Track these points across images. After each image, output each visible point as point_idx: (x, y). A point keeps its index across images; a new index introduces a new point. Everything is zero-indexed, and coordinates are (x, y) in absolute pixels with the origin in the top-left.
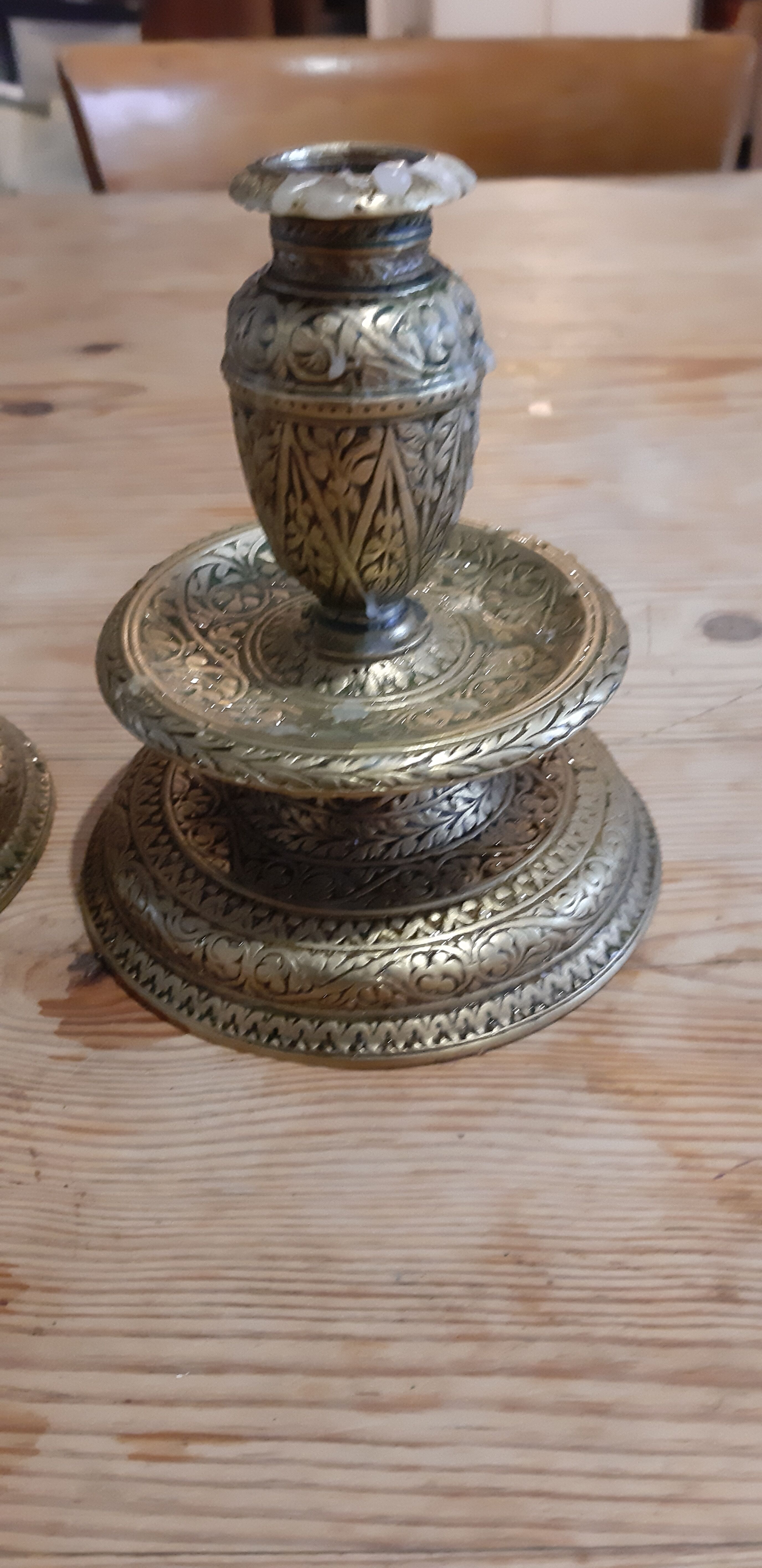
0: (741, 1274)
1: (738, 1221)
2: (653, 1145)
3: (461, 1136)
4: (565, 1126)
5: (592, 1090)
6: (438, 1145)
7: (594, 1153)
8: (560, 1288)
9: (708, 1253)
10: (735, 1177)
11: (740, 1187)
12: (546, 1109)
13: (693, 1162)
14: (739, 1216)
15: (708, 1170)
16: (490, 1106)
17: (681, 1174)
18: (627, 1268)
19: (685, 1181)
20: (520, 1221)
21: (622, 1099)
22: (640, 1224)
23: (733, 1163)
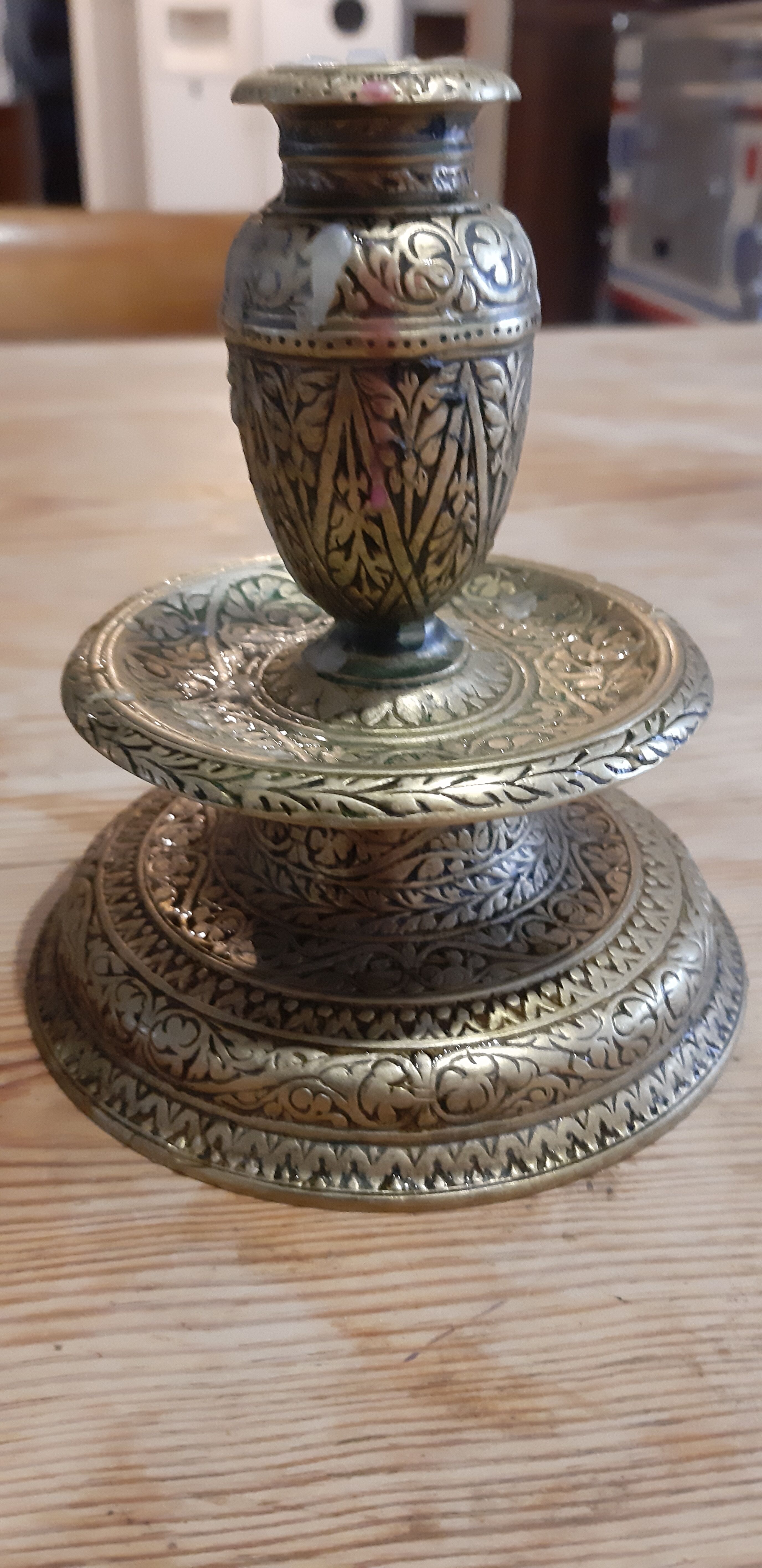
0: (442, 1494)
1: (440, 1418)
2: (324, 1326)
3: (58, 1348)
4: (203, 1315)
5: (242, 1261)
6: (25, 1363)
7: (244, 1347)
8: (186, 1552)
9: (393, 1470)
10: (432, 1355)
11: (437, 1368)
12: (183, 1294)
13: (376, 1343)
14: (441, 1410)
15: (396, 1351)
16: (101, 1300)
17: (359, 1362)
18: (284, 1508)
19: (364, 1370)
20: (133, 1460)
21: (285, 1267)
22: (305, 1440)
23: (430, 1336)
